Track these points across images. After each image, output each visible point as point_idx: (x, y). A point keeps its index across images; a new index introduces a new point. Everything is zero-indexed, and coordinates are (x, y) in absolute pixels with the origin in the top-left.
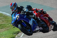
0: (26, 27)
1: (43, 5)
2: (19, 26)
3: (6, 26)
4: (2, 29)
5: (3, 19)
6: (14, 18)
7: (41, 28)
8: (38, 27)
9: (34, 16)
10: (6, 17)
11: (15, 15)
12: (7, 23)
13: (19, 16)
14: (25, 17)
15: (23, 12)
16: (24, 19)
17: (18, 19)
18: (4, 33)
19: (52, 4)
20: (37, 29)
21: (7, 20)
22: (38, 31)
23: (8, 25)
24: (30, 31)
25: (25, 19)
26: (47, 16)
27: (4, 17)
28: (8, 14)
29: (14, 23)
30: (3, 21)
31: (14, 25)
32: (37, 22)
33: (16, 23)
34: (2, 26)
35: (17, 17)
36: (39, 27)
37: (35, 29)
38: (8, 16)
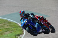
0: (32, 29)
1: (39, 13)
2: (27, 28)
3: (10, 30)
4: (7, 32)
5: (8, 24)
6: (23, 22)
7: (44, 30)
8: (41, 29)
9: (38, 21)
10: (10, 22)
11: (24, 21)
12: (11, 27)
13: (27, 21)
14: (32, 21)
15: (30, 18)
16: (30, 23)
17: (26, 23)
18: (8, 35)
19: (46, 12)
20: (41, 31)
21: (11, 25)
22: (41, 32)
23: (11, 29)
24: (35, 32)
25: (32, 23)
26: (46, 21)
27: (8, 22)
28: (11, 20)
29: (23, 26)
30: (8, 26)
31: (23, 28)
32: (41, 26)
33: (24, 26)
34: (7, 29)
35: (25, 22)
36: (43, 29)
37: (39, 31)
38: (11, 22)
